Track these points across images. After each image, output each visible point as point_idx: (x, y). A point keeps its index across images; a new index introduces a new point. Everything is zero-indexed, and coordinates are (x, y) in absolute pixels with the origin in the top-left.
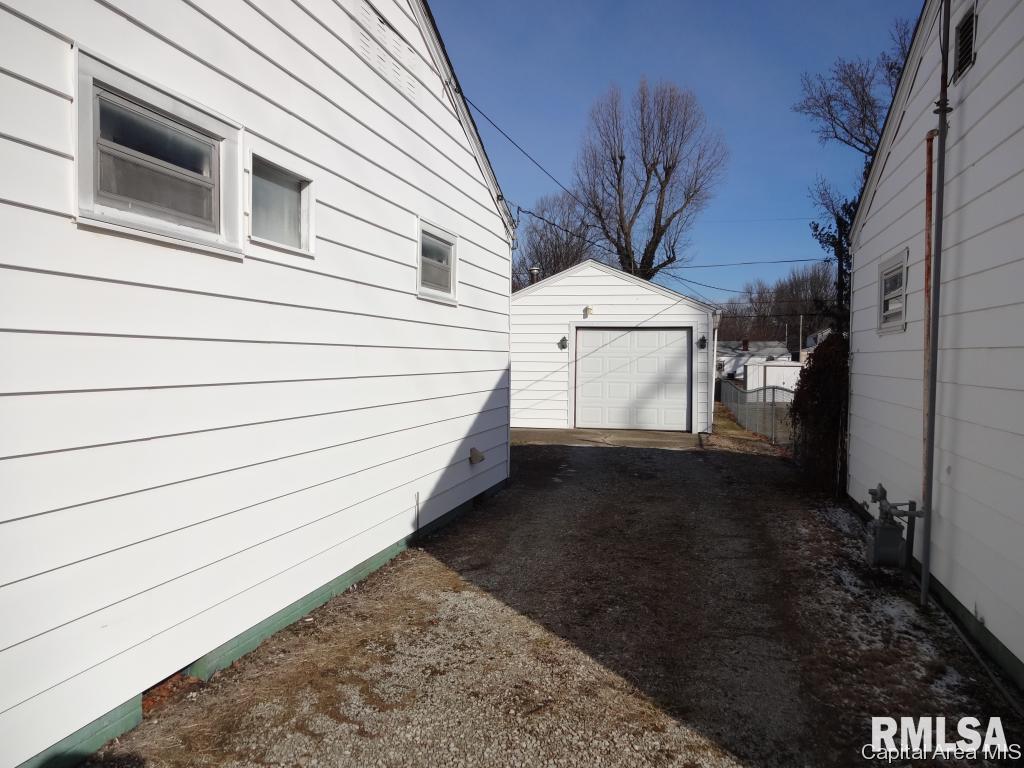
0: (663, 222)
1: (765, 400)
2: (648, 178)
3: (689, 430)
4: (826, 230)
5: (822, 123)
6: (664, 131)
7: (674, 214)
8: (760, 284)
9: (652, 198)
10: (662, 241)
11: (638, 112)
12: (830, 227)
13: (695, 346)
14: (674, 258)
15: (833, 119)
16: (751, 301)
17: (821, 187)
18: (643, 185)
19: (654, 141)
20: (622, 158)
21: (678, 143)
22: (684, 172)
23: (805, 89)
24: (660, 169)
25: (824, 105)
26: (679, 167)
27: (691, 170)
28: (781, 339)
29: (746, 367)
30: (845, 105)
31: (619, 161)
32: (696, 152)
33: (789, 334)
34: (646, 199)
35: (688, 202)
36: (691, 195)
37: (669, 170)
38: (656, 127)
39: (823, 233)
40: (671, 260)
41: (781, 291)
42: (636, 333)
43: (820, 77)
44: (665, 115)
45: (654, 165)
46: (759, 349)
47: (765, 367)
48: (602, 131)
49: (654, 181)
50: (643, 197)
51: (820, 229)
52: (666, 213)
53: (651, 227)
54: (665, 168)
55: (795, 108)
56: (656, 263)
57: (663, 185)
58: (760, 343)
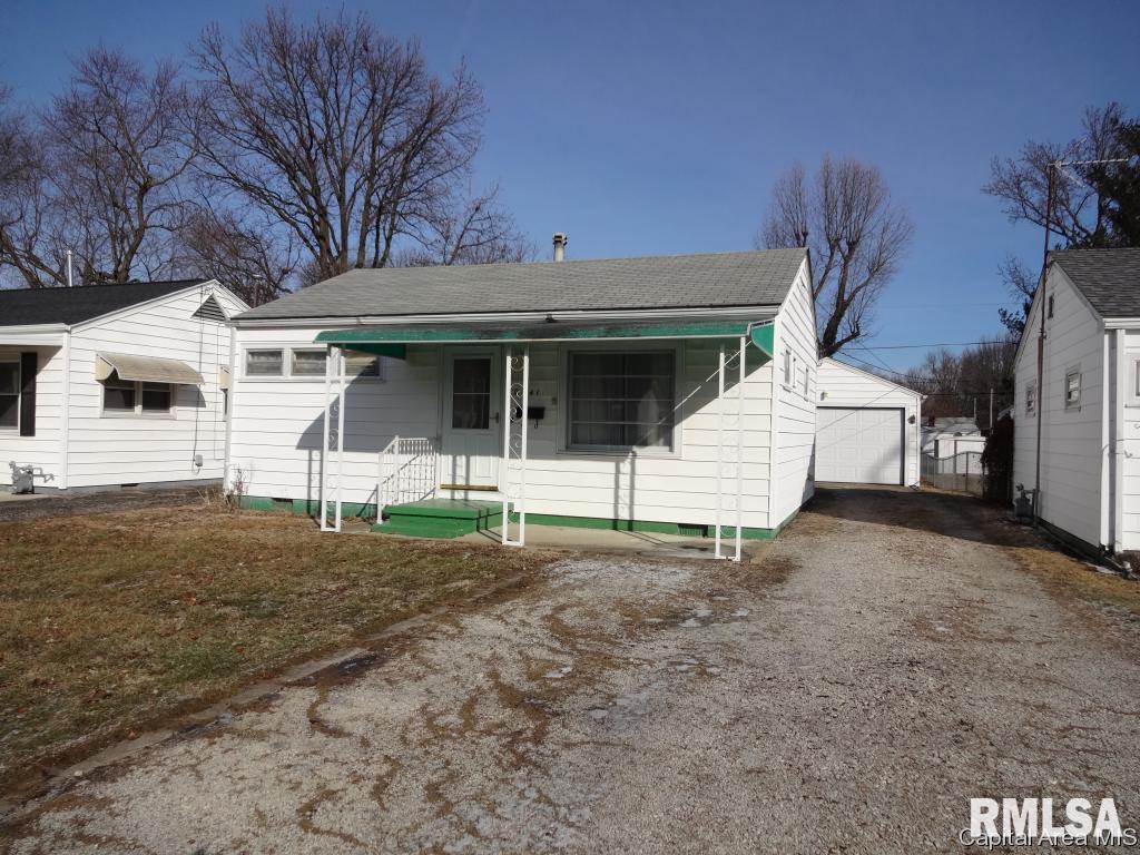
0: (846, 297)
1: (955, 469)
2: (832, 254)
3: (902, 484)
4: (1014, 316)
5: (1012, 204)
6: (848, 208)
7: (858, 289)
8: (944, 354)
9: (836, 273)
10: (846, 315)
11: (822, 190)
12: (1017, 314)
13: (906, 422)
14: (858, 334)
15: (1024, 201)
16: (934, 371)
17: (1011, 264)
18: (827, 260)
19: (838, 216)
20: (805, 234)
21: (862, 218)
22: (868, 247)
23: (995, 173)
24: (843, 244)
25: (1013, 187)
26: (863, 243)
27: (875, 244)
28: (969, 415)
29: (937, 442)
30: (1037, 184)
31: (802, 238)
32: (880, 227)
33: (978, 409)
34: (830, 274)
35: (872, 275)
36: (876, 268)
37: (852, 245)
38: (840, 204)
39: (1011, 319)
40: (855, 335)
41: (969, 361)
42: (861, 411)
43: (1010, 161)
44: (849, 192)
45: (837, 240)
46: (950, 424)
47: (956, 442)
48: (785, 206)
49: (838, 257)
50: (826, 273)
51: (1008, 315)
52: (849, 288)
53: (834, 301)
54: (848, 243)
55: (985, 190)
56: (839, 338)
57: (847, 259)
58: (951, 420)
